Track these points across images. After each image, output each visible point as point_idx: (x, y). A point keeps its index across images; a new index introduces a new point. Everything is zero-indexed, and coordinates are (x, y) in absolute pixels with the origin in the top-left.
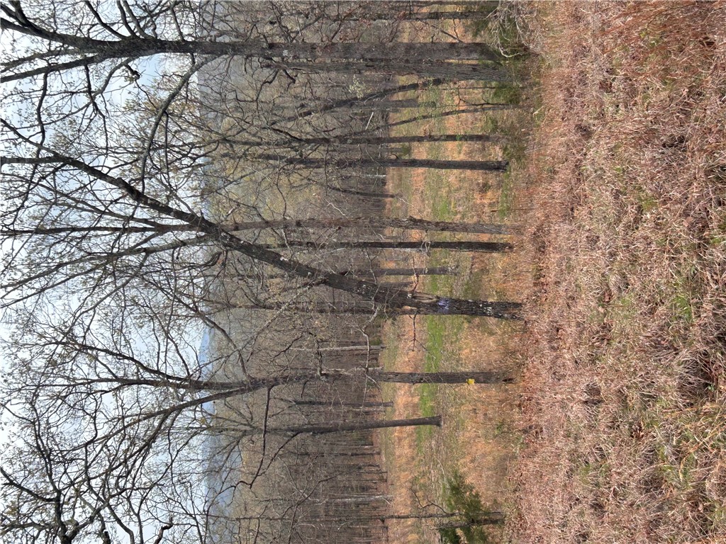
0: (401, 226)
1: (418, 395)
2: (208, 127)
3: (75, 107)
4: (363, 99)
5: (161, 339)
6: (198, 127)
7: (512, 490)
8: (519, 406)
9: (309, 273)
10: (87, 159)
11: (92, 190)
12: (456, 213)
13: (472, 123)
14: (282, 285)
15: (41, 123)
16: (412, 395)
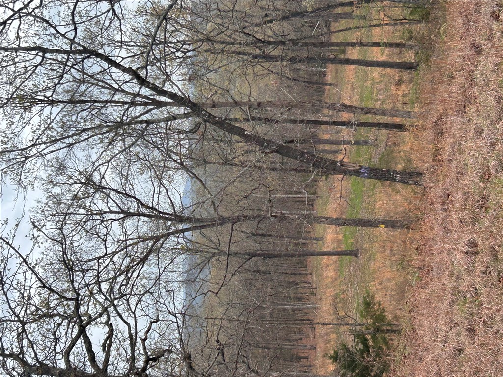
0: (335, 110)
1: (342, 233)
2: (196, 29)
3: (100, 12)
4: (312, 12)
5: (156, 184)
6: (189, 29)
7: (409, 310)
8: (417, 249)
9: (265, 144)
10: (106, 50)
11: (109, 72)
12: (377, 100)
13: (393, 33)
14: (246, 148)
15: (74, 23)
16: (338, 233)
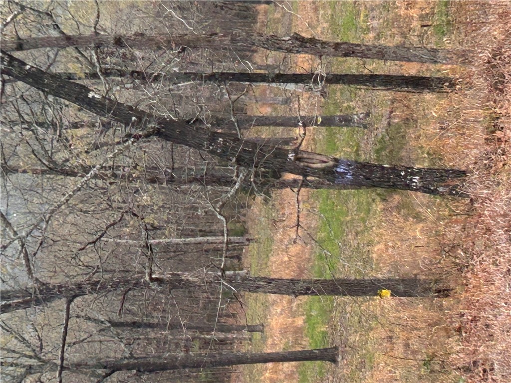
0: (280, 49)
1: (303, 315)
8: (459, 330)
9: (134, 118)
12: (368, 30)
14: (91, 139)
16: (294, 315)
